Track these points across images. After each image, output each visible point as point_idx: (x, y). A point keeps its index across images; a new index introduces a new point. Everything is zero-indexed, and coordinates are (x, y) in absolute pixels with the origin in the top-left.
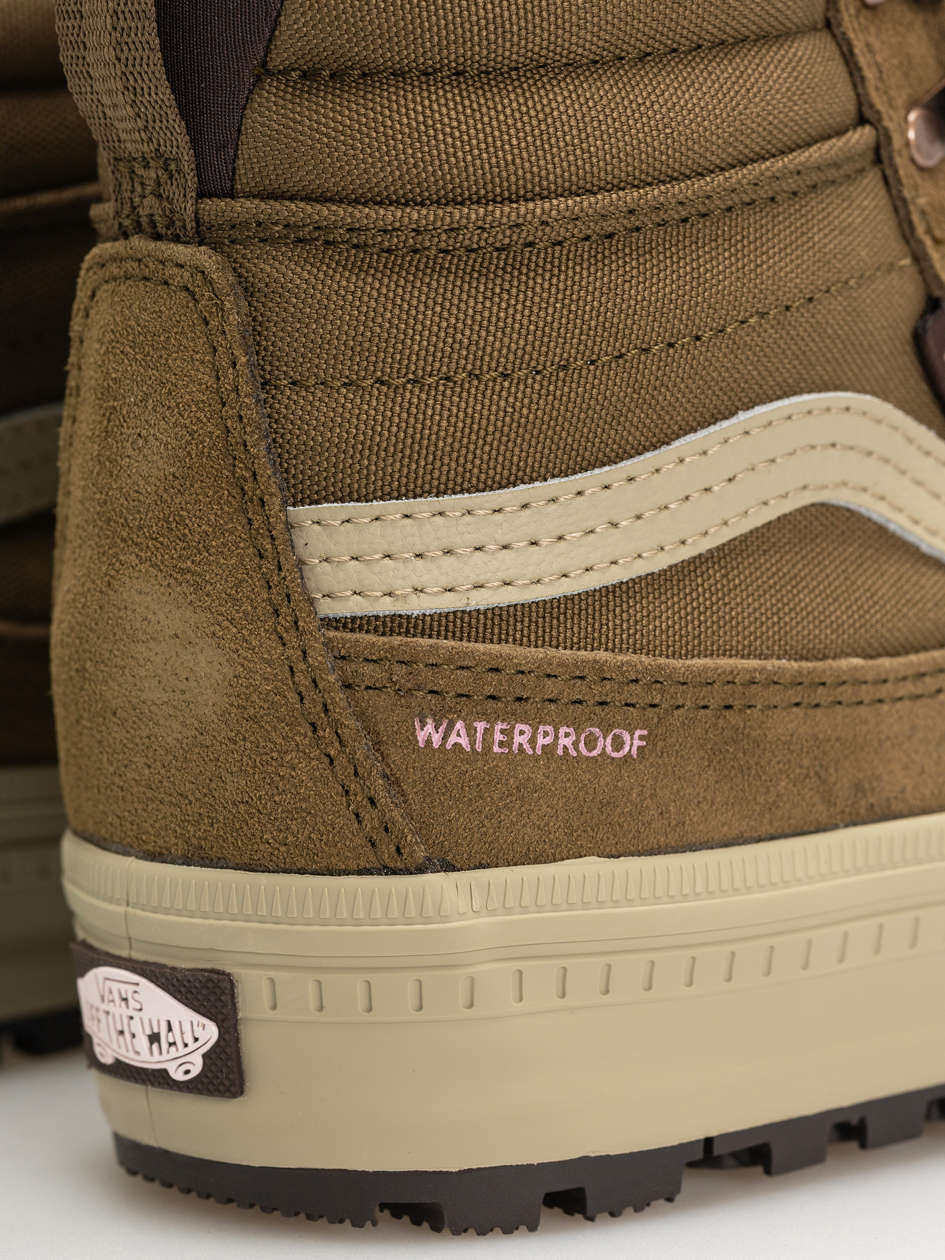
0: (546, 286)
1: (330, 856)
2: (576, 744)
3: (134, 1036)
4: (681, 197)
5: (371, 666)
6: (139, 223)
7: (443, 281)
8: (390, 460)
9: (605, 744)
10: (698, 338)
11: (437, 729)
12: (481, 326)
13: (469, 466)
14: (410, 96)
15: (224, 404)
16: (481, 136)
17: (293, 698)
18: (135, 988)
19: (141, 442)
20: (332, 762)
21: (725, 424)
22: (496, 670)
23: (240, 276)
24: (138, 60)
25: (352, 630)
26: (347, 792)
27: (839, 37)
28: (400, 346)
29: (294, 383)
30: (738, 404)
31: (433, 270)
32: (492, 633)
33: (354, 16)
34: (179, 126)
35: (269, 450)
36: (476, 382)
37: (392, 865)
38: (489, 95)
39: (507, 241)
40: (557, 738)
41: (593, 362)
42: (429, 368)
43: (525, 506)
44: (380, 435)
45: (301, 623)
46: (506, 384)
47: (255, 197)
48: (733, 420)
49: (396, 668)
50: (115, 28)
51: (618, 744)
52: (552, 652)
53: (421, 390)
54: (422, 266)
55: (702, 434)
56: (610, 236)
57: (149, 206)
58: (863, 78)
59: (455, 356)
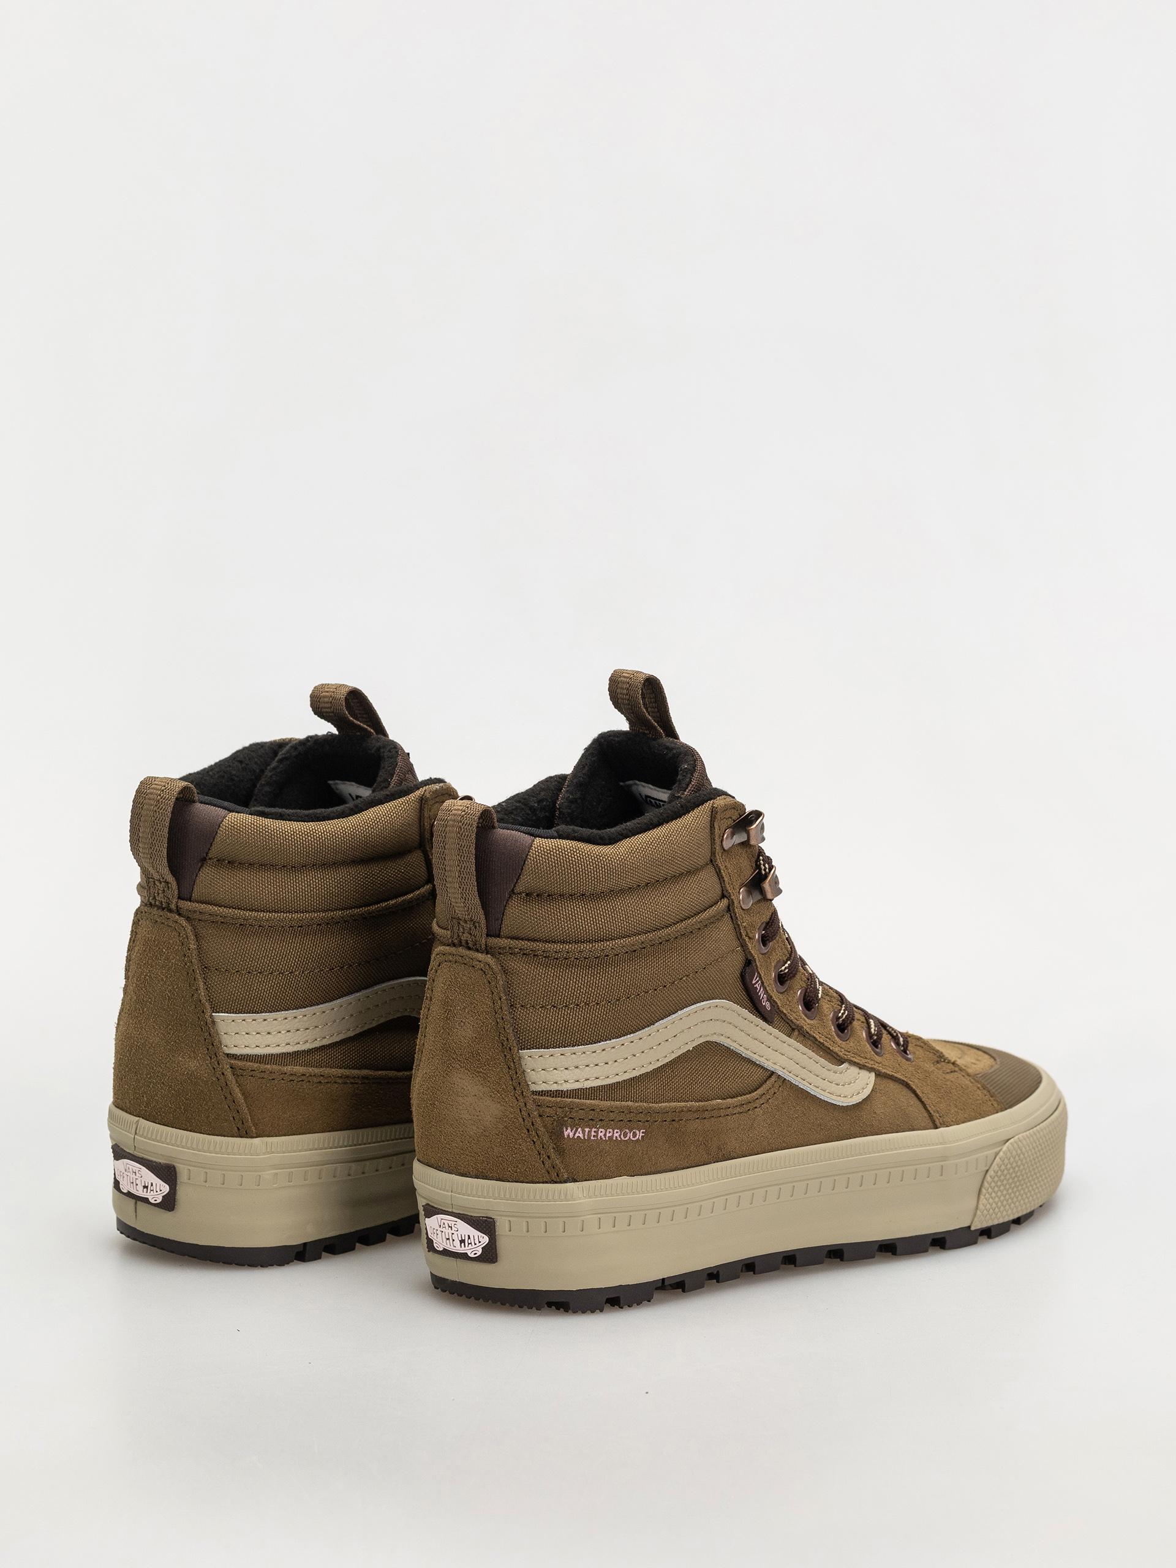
0: (613, 971)
1: (533, 1177)
2: (620, 1136)
3: (454, 1240)
4: (660, 936)
5: (549, 1109)
6: (461, 942)
7: (576, 970)
8: (557, 1035)
9: (630, 1135)
10: (665, 986)
11: (572, 1131)
12: (590, 987)
13: (584, 1036)
14: (566, 904)
15: (496, 1013)
16: (591, 919)
17: (521, 1120)
18: (455, 1223)
19: (462, 1024)
20: (534, 1143)
21: (674, 1016)
22: (594, 1110)
23: (502, 966)
24: (468, 889)
25: (542, 1095)
26: (540, 1154)
27: (715, 866)
28: (561, 994)
29: (522, 1006)
30: (678, 1008)
31: (573, 966)
32: (591, 1096)
33: (547, 876)
34: (481, 912)
35: (513, 1030)
36: (587, 1006)
37: (555, 1180)
38: (594, 903)
39: (599, 955)
40: (613, 1133)
41: (628, 998)
42: (571, 1002)
43: (604, 1050)
44: (553, 1025)
45: (524, 1093)
46: (598, 1007)
47: (508, 938)
48: (676, 1014)
49: (558, 1109)
50: (459, 877)
51: (635, 1135)
52: (612, 1103)
53: (568, 1009)
54: (568, 964)
55: (665, 1020)
56: (635, 951)
57: (465, 936)
58: (724, 881)
59: (580, 997)
